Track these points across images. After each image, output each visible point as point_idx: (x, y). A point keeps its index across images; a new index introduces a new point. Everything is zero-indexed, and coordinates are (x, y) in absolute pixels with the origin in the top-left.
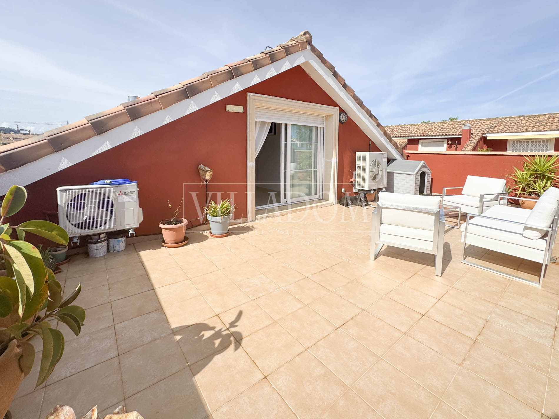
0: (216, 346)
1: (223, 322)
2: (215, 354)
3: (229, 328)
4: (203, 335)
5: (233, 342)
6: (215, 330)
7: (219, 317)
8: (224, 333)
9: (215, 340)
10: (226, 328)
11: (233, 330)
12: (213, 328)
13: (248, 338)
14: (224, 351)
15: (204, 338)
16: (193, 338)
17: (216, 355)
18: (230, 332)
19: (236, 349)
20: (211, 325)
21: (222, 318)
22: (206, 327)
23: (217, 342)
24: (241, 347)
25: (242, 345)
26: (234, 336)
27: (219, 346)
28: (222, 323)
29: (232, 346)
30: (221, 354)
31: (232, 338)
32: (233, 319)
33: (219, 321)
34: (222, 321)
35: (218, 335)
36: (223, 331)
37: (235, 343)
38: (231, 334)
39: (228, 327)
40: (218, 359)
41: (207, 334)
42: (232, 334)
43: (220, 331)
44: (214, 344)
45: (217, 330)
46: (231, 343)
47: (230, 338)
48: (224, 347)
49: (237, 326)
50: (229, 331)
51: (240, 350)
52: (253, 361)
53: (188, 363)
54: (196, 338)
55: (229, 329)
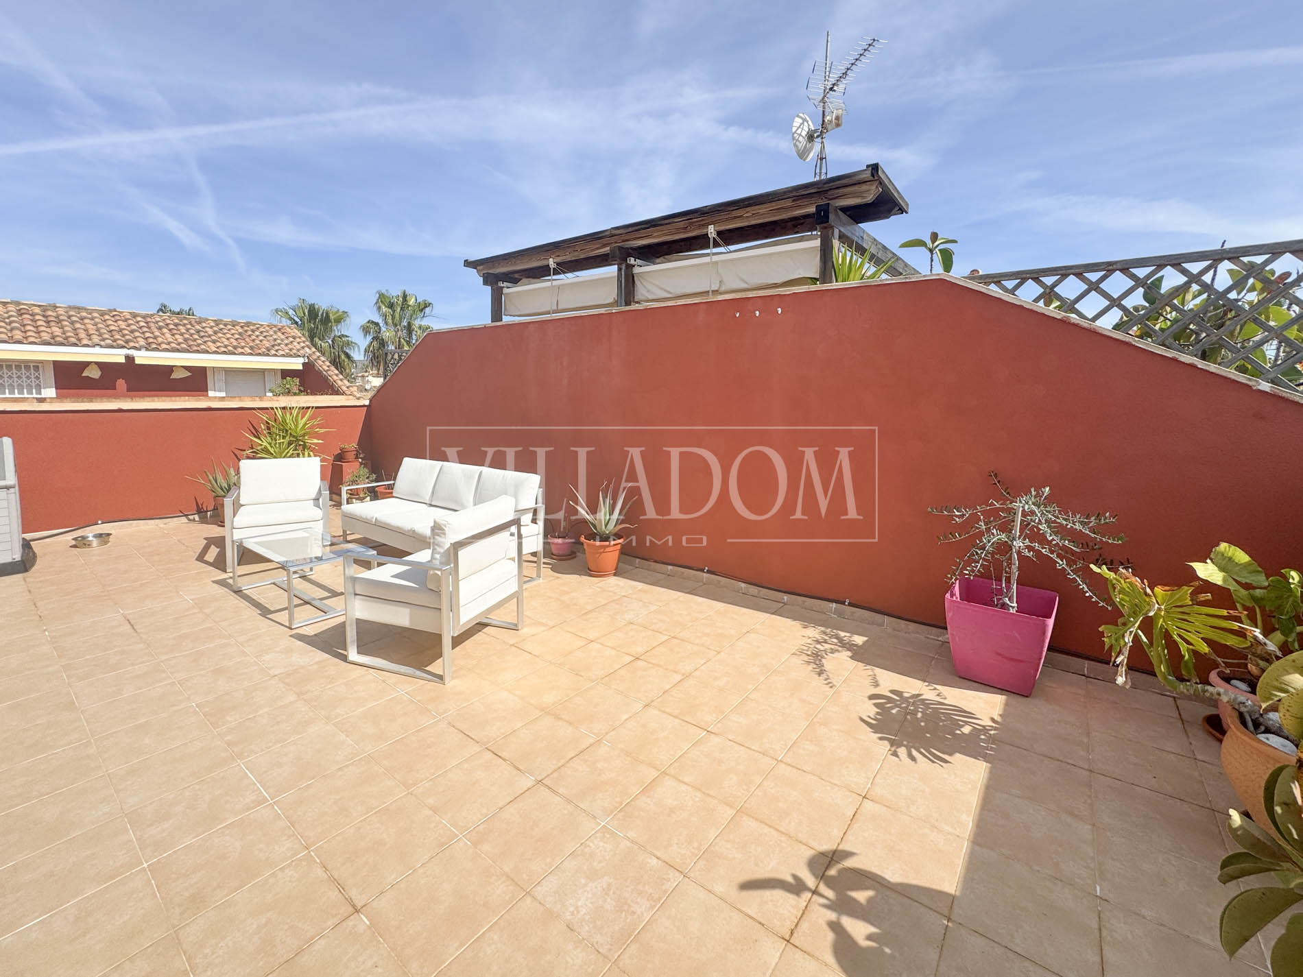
0: (870, 893)
1: (803, 913)
2: (889, 886)
3: (808, 889)
4: (870, 937)
5: (840, 866)
6: (838, 919)
7: (792, 933)
8: (830, 894)
9: (861, 904)
10: (815, 897)
11: (810, 881)
12: (835, 927)
13: (813, 844)
14: (870, 873)
15: (872, 929)
16: (892, 956)
17: (889, 882)
18: (818, 884)
19: (848, 854)
20: (830, 936)
21: (789, 924)
22: (844, 946)
23: (862, 896)
24: (841, 847)
25: (835, 848)
26: (825, 871)
27: (867, 888)
28: (804, 916)
29: (849, 863)
30: (879, 873)
31: (832, 872)
32: (778, 894)
33: (804, 925)
34: (801, 916)
35: (843, 905)
36: (827, 898)
37: (838, 862)
38: (821, 879)
39: (809, 895)
40: (894, 875)
41: (859, 930)
42: (822, 877)
43: (830, 907)
44: (870, 900)
45: (832, 916)
46: (845, 868)
47: (832, 877)
48: (863, 878)
49: (795, 877)
50: (817, 887)
51: (846, 847)
52: (851, 820)
53: (947, 926)
54: (887, 950)
55: (813, 888)
